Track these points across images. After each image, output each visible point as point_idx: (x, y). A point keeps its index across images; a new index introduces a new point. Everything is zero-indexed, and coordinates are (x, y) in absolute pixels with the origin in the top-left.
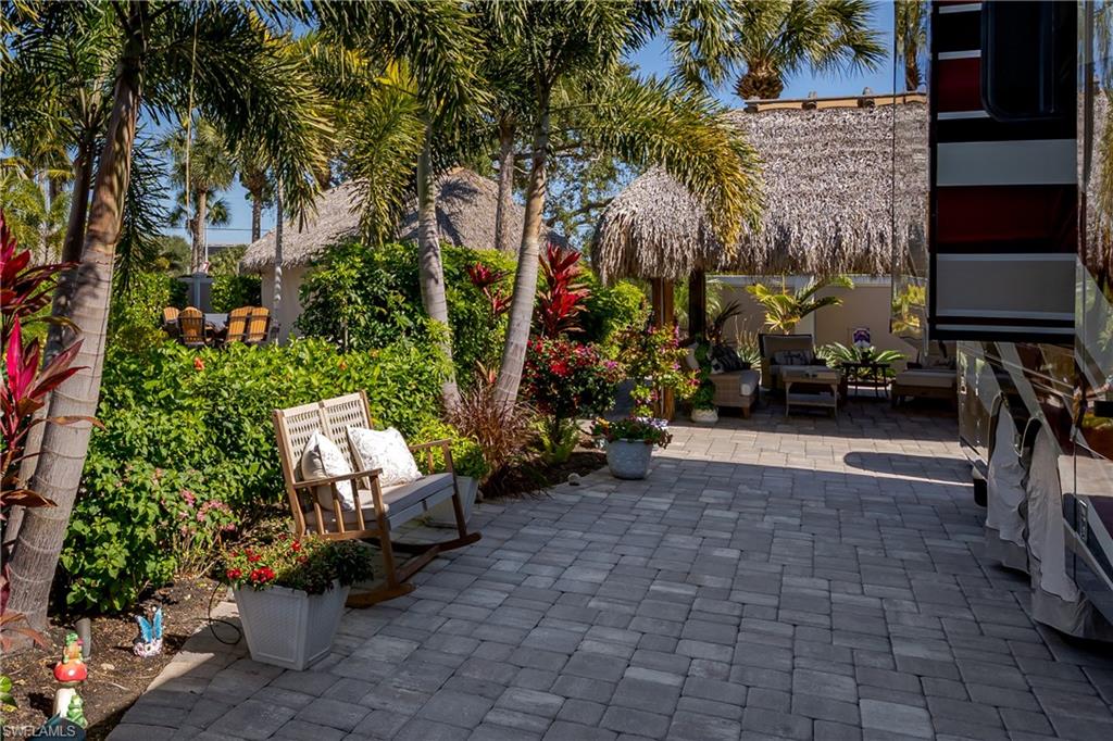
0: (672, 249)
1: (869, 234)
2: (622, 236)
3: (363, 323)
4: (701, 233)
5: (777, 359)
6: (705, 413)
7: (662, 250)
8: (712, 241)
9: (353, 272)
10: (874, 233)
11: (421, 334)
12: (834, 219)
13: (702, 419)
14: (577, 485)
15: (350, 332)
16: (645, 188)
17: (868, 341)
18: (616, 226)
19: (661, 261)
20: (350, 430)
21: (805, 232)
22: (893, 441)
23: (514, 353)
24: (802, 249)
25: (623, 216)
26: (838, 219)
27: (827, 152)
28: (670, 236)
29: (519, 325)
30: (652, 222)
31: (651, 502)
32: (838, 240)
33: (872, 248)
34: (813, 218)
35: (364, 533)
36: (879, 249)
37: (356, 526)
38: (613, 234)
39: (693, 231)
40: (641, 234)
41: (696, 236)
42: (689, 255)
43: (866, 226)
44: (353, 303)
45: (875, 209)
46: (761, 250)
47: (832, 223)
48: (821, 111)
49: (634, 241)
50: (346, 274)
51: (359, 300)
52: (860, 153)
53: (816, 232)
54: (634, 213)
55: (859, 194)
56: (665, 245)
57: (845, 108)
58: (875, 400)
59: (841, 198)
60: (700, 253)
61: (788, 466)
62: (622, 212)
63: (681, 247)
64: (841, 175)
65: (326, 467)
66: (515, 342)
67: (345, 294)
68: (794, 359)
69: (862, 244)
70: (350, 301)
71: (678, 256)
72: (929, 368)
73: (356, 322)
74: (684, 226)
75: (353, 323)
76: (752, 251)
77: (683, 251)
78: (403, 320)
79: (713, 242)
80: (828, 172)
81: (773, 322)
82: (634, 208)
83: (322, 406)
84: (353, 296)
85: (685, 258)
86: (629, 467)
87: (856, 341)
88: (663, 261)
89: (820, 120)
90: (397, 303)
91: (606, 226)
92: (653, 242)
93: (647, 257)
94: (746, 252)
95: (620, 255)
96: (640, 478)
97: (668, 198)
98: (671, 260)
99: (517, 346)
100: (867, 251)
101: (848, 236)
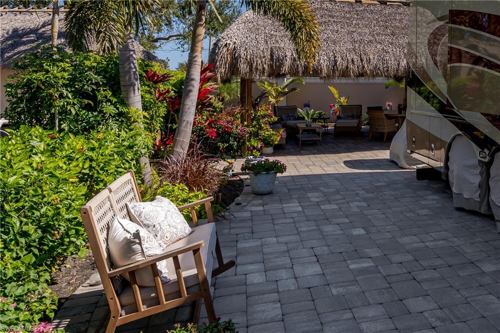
0: (257, 64)
1: (348, 59)
2: (229, 55)
3: (74, 112)
4: (272, 55)
5: (284, 119)
6: (267, 149)
7: (252, 64)
8: (278, 59)
9: (66, 75)
10: (349, 58)
11: (124, 119)
12: (333, 51)
13: (267, 152)
14: (241, 204)
15: (60, 120)
16: (239, 30)
17: (309, 107)
18: (225, 49)
19: (251, 70)
20: (130, 206)
21: (322, 57)
22: (353, 153)
23: (186, 126)
24: (320, 65)
25: (230, 44)
26: (335, 52)
28: (256, 56)
29: (189, 108)
30: (246, 49)
31: (288, 207)
32: (336, 62)
33: (349, 66)
35: (188, 298)
36: (352, 66)
37: (179, 294)
38: (224, 54)
39: (268, 54)
40: (240, 55)
41: (269, 57)
42: (266, 66)
43: (346, 56)
44: (64, 98)
45: (348, 48)
46: (301, 65)
47: (332, 53)
49: (236, 59)
50: (59, 75)
51: (70, 95)
53: (326, 58)
54: (235, 43)
55: (342, 41)
56: (254, 61)
60: (271, 66)
61: (327, 173)
62: (228, 42)
63: (262, 62)
64: (332, 31)
65: (145, 250)
66: (186, 119)
67: (58, 90)
68: (291, 117)
69: (345, 64)
70: (61, 96)
71: (260, 67)
73: (66, 112)
74: (263, 51)
75: (64, 112)
76: (297, 66)
77: (263, 65)
78: (109, 109)
79: (279, 61)
80: (326, 29)
81: (272, 100)
82: (235, 40)
83: (110, 191)
84: (65, 92)
85: (264, 69)
87: (304, 107)
88: (252, 70)
90: (106, 97)
91: (219, 49)
92: (247, 60)
93: (243, 67)
94: (294, 66)
95: (227, 65)
96: (270, 193)
97: (253, 36)
98: (257, 69)
99: (188, 122)
100: (347, 67)
101: (339, 60)
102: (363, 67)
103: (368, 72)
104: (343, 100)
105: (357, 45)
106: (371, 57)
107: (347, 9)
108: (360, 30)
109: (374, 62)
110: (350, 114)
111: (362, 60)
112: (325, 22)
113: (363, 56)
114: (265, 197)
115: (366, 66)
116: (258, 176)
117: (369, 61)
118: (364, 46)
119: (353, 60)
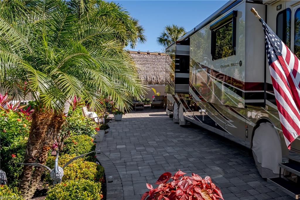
10: (152, 78)
27: (143, 63)
32: (147, 79)
34: (142, 75)
45: (152, 74)
47: (146, 76)
48: (141, 54)
52: (149, 63)
55: (150, 71)
57: (145, 54)
58: (148, 107)
59: (147, 71)
64: (146, 67)
69: (151, 80)
72: (156, 101)
86: (119, 119)
89: (142, 56)
96: (120, 121)
100: (151, 81)
101: (148, 78)
102: (158, 81)
103: (160, 82)
104: (158, 94)
105: (155, 72)
106: (161, 77)
107: (154, 58)
108: (157, 67)
109: (162, 79)
110: (159, 99)
111: (157, 78)
112: (144, 63)
113: (158, 77)
114: (119, 122)
115: (159, 80)
116: (117, 115)
117: (160, 79)
118: (158, 73)
119: (153, 78)
